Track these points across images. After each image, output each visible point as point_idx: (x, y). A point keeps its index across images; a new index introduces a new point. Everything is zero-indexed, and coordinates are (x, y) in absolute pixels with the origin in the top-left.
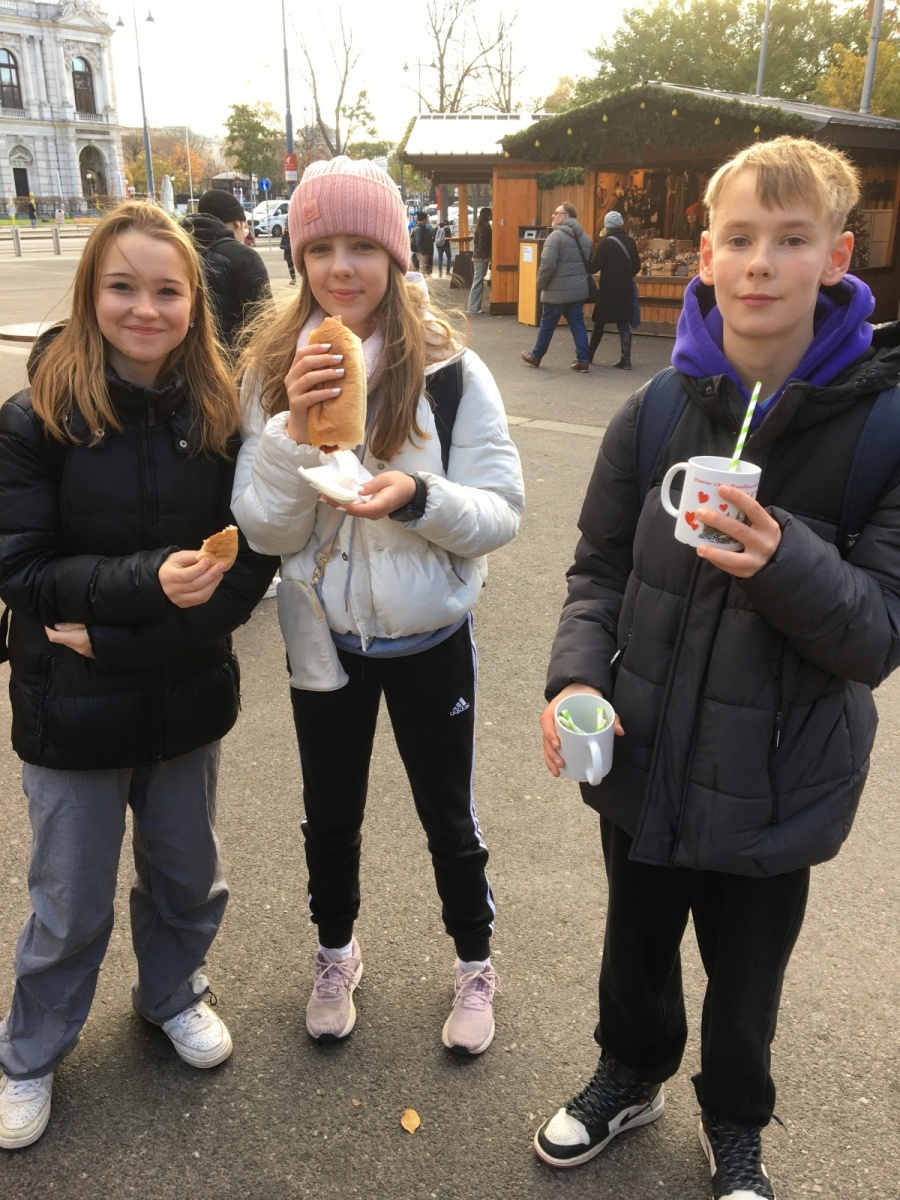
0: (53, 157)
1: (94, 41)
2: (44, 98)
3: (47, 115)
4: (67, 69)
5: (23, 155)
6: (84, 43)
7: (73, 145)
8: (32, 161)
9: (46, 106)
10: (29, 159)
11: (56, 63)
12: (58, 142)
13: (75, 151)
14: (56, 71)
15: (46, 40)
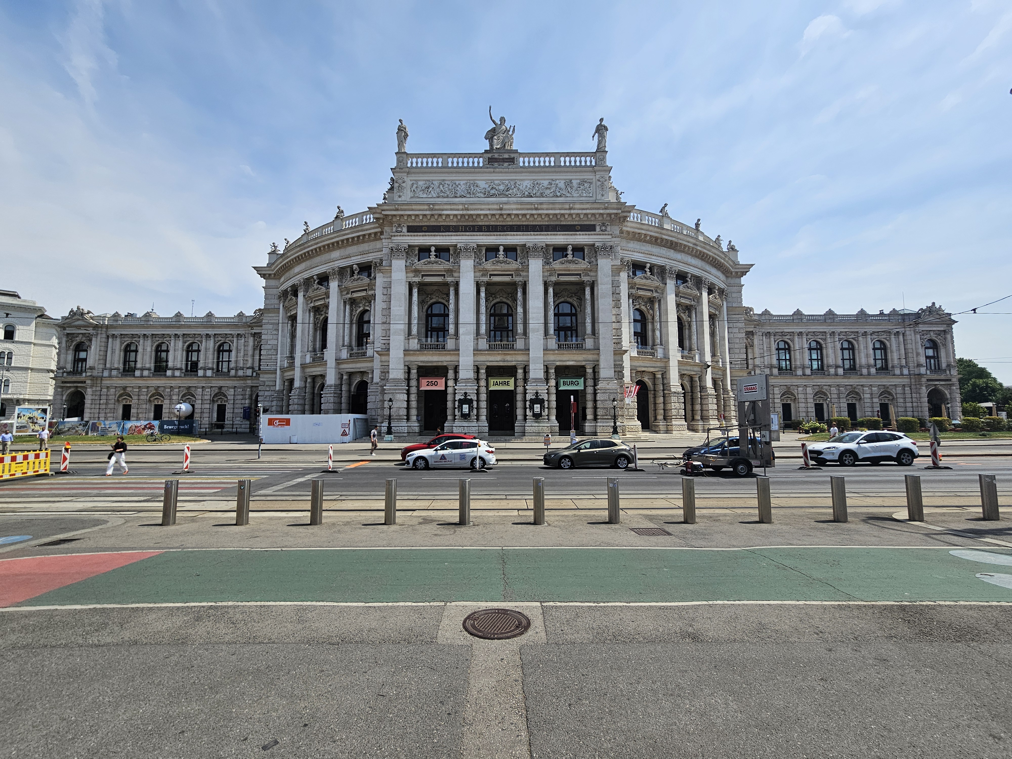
0: (909, 396)
1: (942, 329)
2: (904, 363)
3: (906, 371)
4: (922, 346)
5: (887, 396)
6: (933, 331)
7: (924, 388)
8: (893, 399)
9: (905, 367)
10: (891, 398)
11: (914, 344)
12: (913, 387)
13: (924, 391)
14: (914, 348)
15: (908, 333)
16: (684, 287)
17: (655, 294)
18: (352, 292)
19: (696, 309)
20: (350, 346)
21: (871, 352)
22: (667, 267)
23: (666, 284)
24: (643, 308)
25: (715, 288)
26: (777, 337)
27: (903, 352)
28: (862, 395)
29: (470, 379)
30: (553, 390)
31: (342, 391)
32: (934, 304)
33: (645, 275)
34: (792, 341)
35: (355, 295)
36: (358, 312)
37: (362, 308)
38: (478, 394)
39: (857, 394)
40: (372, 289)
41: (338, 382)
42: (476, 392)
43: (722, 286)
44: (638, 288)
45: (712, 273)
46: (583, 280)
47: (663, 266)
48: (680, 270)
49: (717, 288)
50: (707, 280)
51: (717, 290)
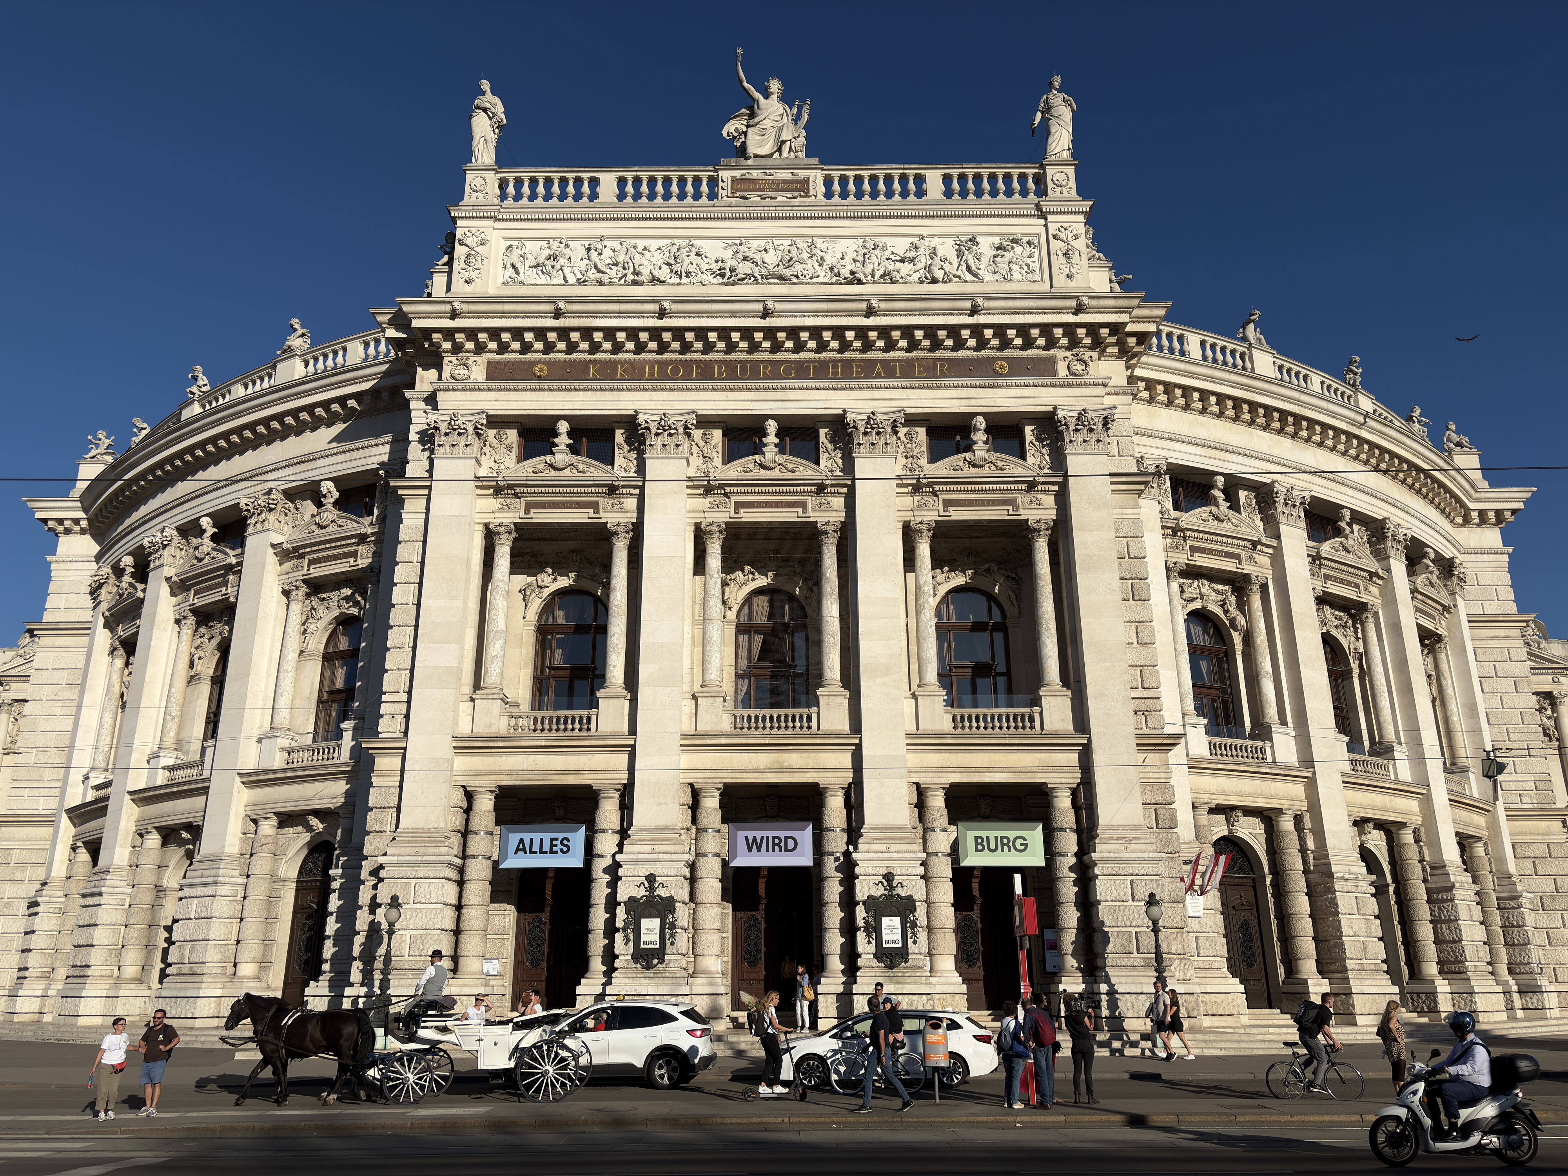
16: (1333, 547)
17: (1247, 569)
18: (311, 563)
19: (1376, 613)
22: (1279, 488)
23: (1279, 536)
24: (1213, 607)
25: (1425, 555)
29: (666, 829)
30: (943, 869)
31: (248, 876)
33: (1213, 509)
35: (322, 571)
36: (324, 622)
37: (336, 613)
38: (693, 880)
40: (372, 552)
41: (239, 847)
42: (687, 872)
43: (1448, 552)
44: (1193, 549)
45: (1412, 512)
46: (1022, 517)
47: (1266, 484)
48: (1312, 497)
49: (1432, 555)
50: (1402, 531)
51: (1433, 561)
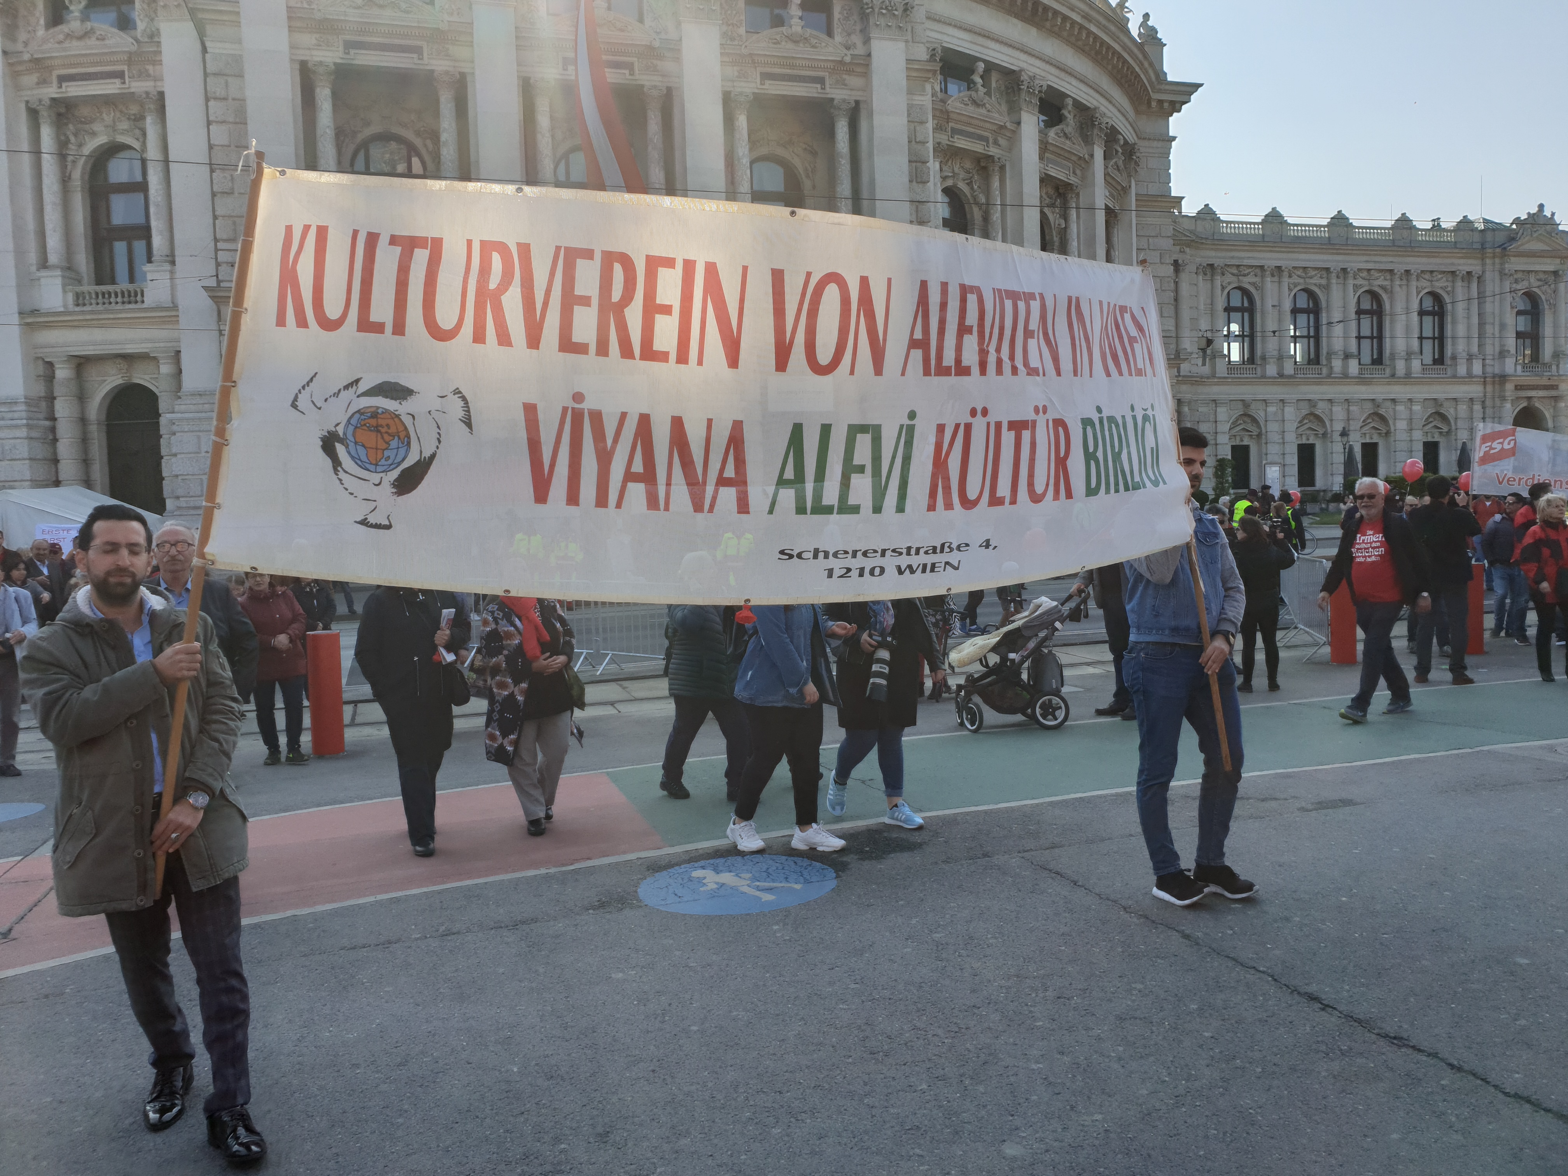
1: (1551, 268)
2: (1475, 349)
3: (1477, 369)
4: (1512, 307)
6: (1536, 272)
7: (1508, 405)
8: (1449, 433)
9: (1477, 358)
10: (1445, 429)
11: (1497, 304)
12: (1488, 403)
13: (1509, 413)
14: (1497, 312)
15: (1488, 275)
16: (1057, 134)
17: (993, 151)
18: (62, 79)
19: (1078, 195)
20: (69, 268)
21: (1415, 317)
22: (1024, 77)
23: (1019, 123)
24: (962, 185)
25: (1116, 141)
26: (1229, 278)
27: (1475, 320)
28: (1391, 422)
31: (54, 419)
32: (1541, 206)
33: (973, 94)
34: (1260, 288)
35: (74, 90)
36: (87, 150)
37: (102, 139)
39: (1383, 419)
40: (143, 75)
41: (39, 389)
43: (1131, 137)
44: (954, 131)
45: (1114, 101)
46: (829, 96)
47: (1014, 71)
48: (1049, 86)
49: (1122, 142)
50: (1106, 120)
51: (1121, 147)
